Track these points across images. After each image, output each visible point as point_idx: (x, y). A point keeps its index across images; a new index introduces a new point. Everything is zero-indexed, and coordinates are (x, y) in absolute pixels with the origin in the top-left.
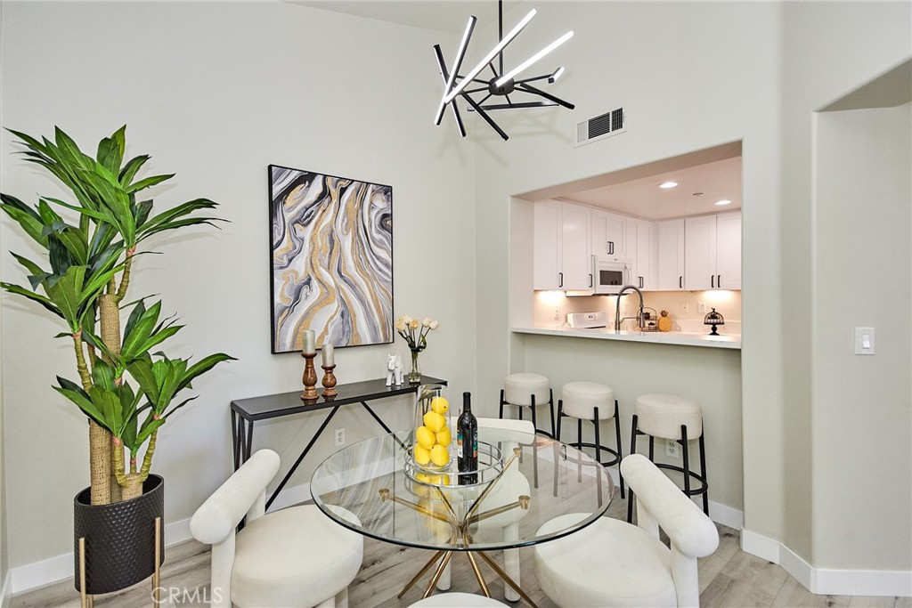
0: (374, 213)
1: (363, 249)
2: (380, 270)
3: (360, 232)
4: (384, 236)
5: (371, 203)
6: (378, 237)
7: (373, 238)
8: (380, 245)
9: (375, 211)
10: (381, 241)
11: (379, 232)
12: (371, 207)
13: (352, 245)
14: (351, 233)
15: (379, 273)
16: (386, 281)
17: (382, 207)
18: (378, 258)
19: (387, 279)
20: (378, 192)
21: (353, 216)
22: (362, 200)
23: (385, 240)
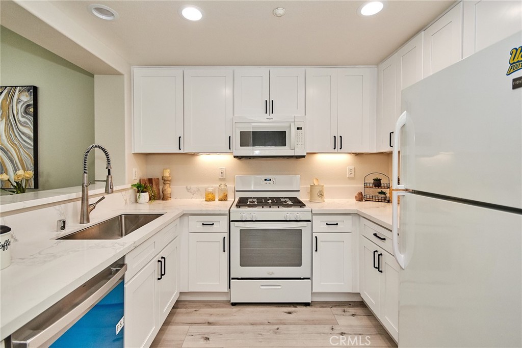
0: (20, 105)
1: (13, 128)
2: (25, 141)
3: (11, 118)
4: (27, 118)
5: (19, 99)
6: (22, 120)
7: (20, 122)
8: (24, 125)
9: (21, 104)
10: (25, 122)
11: (23, 117)
12: (19, 101)
13: (5, 126)
14: (4, 119)
15: (24, 143)
16: (29, 148)
17: (26, 100)
18: (23, 133)
19: (29, 146)
20: (23, 91)
21: (6, 109)
22: (12, 97)
23: (28, 121)
